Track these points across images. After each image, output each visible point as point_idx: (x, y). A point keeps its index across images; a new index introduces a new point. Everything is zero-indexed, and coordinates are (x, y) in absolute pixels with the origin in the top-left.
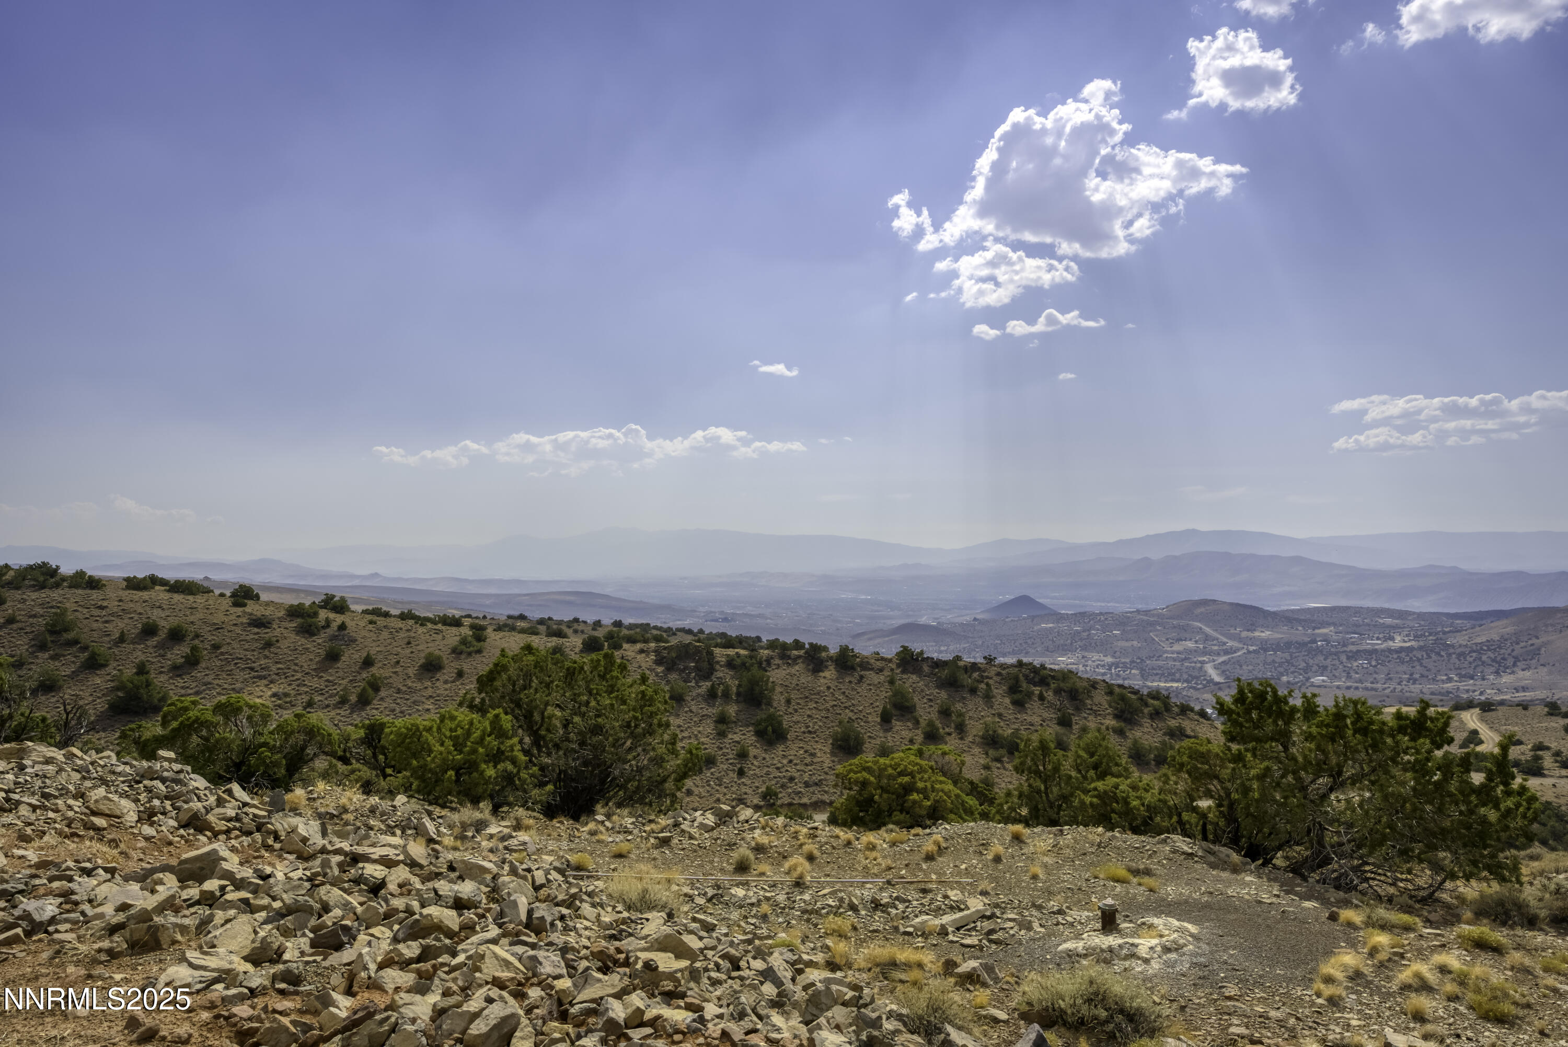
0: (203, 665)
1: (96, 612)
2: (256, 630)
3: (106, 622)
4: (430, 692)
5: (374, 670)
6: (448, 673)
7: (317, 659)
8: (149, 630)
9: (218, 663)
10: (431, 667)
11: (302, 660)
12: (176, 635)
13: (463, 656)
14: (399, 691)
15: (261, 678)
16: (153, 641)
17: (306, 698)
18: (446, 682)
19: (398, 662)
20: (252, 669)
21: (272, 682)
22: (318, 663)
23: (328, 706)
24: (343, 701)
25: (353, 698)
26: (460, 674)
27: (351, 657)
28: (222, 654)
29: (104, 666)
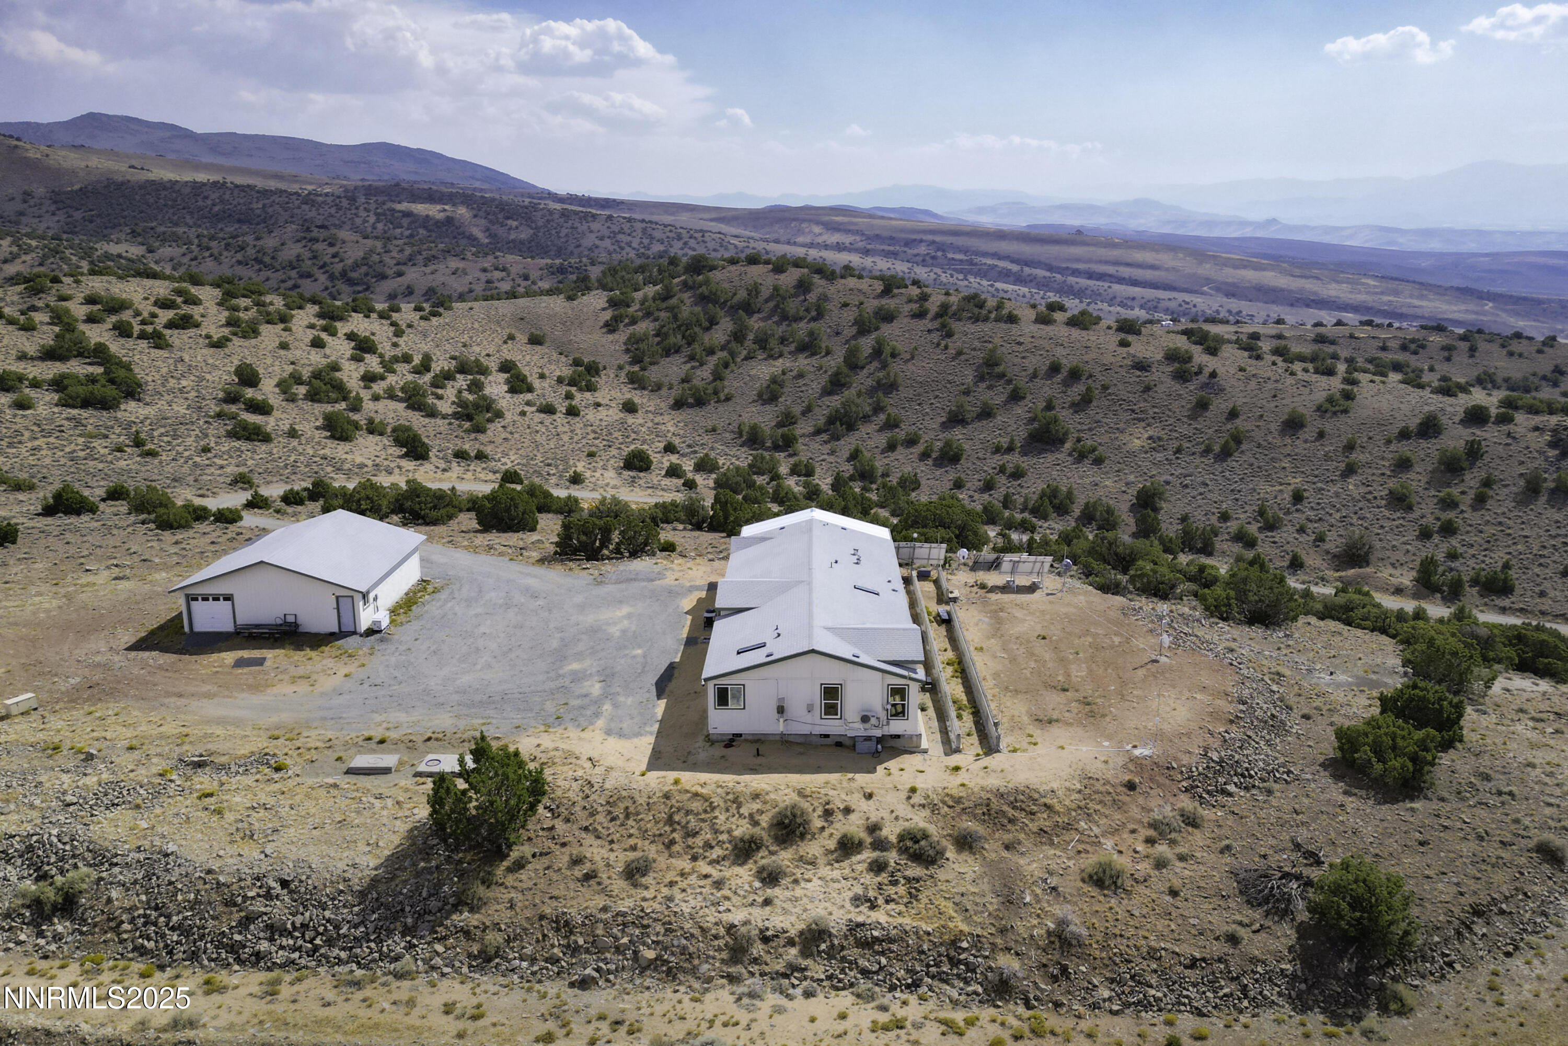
0: (1094, 403)
1: (1016, 348)
2: (1138, 373)
3: (1023, 358)
4: (1288, 450)
5: (1238, 422)
6: (1308, 433)
7: (1189, 406)
8: (1055, 369)
9: (1107, 403)
10: (1293, 425)
11: (1175, 406)
12: (1075, 375)
13: (1328, 415)
14: (1259, 446)
15: (1139, 420)
16: (1059, 378)
17: (1176, 444)
18: (1306, 441)
19: (1261, 416)
20: (1133, 411)
21: (1149, 425)
22: (1189, 410)
23: (1194, 454)
24: (1207, 451)
25: (1217, 448)
26: (1321, 435)
27: (1219, 406)
28: (1110, 394)
29: (1024, 398)
